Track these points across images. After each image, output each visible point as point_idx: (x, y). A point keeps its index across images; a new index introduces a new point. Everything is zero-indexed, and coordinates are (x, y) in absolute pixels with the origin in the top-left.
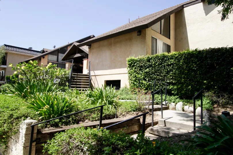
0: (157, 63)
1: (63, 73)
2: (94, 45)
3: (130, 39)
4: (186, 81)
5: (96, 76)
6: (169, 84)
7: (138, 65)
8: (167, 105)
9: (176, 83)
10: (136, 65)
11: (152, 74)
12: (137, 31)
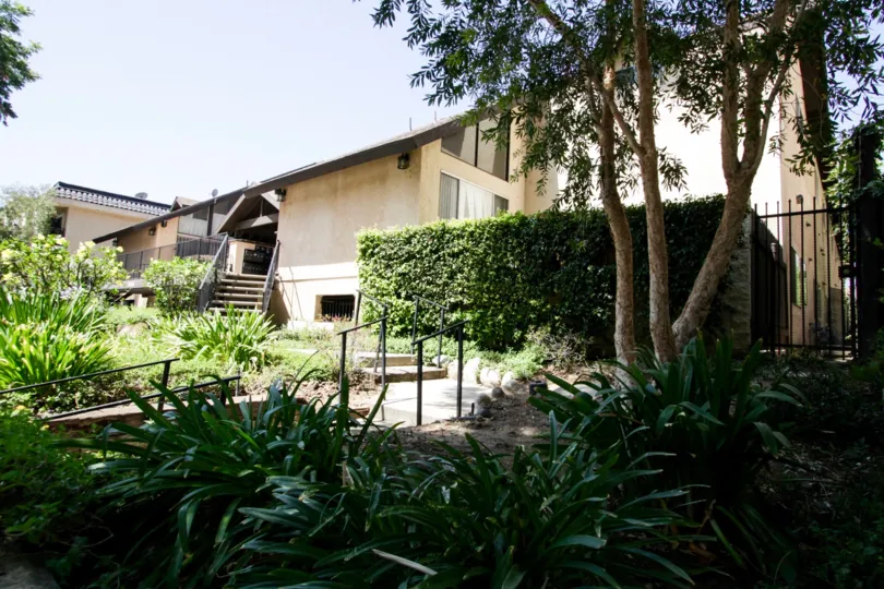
0: (426, 248)
1: (187, 272)
2: (295, 192)
3: (383, 179)
4: (494, 299)
5: (297, 284)
6: (454, 307)
7: (383, 253)
8: (443, 365)
9: (472, 304)
10: (379, 253)
11: (415, 280)
12: (397, 156)
